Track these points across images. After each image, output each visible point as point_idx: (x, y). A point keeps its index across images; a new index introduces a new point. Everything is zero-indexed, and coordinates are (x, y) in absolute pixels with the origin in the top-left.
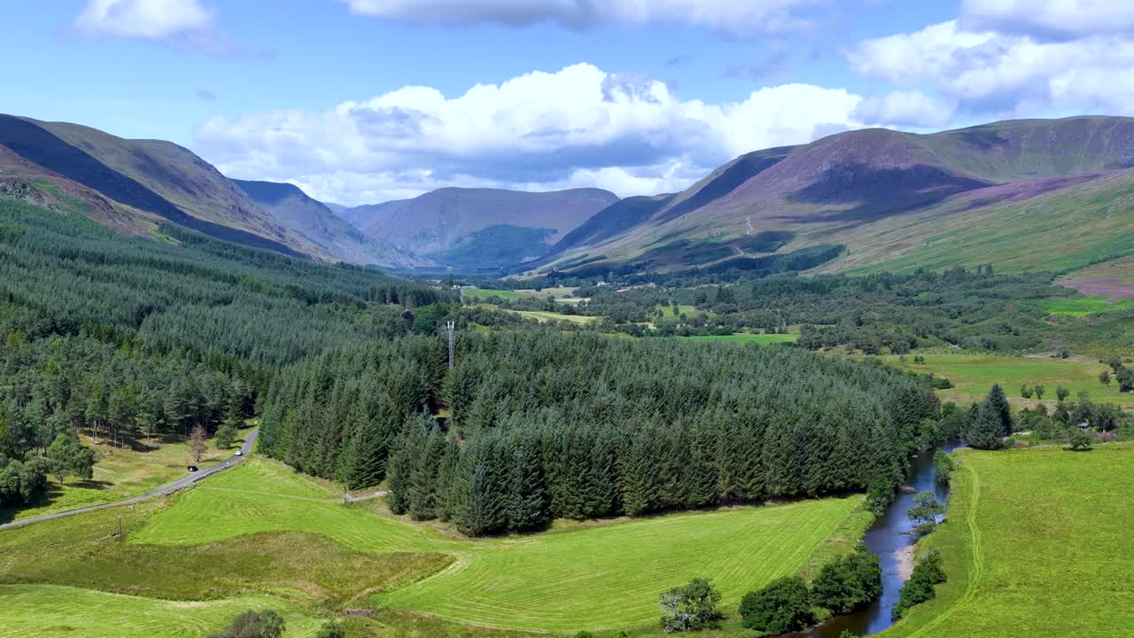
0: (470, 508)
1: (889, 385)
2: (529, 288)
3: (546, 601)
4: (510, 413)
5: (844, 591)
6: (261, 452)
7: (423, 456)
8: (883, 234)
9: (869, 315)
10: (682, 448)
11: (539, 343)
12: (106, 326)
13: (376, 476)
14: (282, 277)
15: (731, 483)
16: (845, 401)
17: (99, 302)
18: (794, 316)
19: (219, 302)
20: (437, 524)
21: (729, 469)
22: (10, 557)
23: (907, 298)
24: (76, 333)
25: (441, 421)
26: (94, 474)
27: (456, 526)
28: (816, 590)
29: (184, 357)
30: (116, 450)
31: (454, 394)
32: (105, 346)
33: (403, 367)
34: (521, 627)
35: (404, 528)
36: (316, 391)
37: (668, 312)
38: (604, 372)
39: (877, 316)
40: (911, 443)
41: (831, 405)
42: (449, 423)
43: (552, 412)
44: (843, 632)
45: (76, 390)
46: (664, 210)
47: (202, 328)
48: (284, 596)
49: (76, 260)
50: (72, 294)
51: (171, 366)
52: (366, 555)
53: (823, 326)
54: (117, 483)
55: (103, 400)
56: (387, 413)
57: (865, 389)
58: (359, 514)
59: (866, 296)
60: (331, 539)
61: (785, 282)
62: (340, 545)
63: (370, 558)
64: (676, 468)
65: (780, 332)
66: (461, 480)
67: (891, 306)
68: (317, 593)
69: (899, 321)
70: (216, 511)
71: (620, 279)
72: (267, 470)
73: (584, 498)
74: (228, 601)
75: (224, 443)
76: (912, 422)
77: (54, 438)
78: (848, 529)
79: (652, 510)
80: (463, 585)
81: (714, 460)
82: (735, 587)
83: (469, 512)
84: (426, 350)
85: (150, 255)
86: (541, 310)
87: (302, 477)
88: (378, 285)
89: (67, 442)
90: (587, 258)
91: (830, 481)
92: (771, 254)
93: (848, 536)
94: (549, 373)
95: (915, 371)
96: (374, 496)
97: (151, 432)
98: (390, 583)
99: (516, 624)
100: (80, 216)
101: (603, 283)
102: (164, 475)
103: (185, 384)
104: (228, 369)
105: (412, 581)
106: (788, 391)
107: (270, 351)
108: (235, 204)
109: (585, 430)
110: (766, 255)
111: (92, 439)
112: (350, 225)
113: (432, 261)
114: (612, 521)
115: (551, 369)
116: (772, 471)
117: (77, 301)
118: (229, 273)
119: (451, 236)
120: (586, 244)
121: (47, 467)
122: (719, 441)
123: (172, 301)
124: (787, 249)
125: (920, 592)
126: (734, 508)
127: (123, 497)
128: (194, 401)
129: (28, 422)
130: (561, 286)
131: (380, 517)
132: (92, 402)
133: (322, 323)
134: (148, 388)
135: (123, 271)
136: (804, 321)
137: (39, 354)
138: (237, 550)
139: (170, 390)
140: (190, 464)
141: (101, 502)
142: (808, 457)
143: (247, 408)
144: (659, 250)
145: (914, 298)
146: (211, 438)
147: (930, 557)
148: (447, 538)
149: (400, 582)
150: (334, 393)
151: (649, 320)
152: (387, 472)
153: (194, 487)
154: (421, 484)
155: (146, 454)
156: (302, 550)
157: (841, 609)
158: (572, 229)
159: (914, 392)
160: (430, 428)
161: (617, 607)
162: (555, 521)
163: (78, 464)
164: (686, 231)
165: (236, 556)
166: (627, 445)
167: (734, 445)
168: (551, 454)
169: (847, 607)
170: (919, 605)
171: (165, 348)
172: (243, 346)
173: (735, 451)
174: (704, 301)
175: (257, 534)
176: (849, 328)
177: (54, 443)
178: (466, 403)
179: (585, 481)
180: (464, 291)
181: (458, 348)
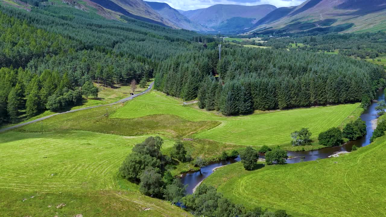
0: (226, 106)
1: (369, 67)
2: (246, 38)
3: (252, 136)
4: (240, 75)
5: (354, 133)
6: (155, 89)
7: (210, 89)
8: (367, 19)
9: (362, 46)
10: (298, 86)
11: (250, 52)
12: (102, 47)
13: (194, 96)
14: (162, 33)
15: (315, 98)
16: (354, 71)
17: (100, 40)
18: (336, 46)
19: (141, 41)
20: (215, 112)
21: (314, 94)
22: (70, 122)
23: (375, 41)
24: (92, 49)
25: (217, 78)
26: (98, 95)
27: (221, 112)
28: (344, 132)
29: (129, 58)
30: (106, 88)
31: (221, 69)
32: (102, 54)
33: (203, 60)
34: (244, 144)
35: (204, 113)
36: (174, 68)
37: (294, 45)
38: (272, 61)
39: (365, 46)
40: (376, 86)
41: (349, 72)
42: (219, 79)
43: (254, 74)
44: (353, 146)
45: (92, 67)
46: (292, 12)
47: (135, 48)
48: (163, 135)
49: (92, 26)
50: (91, 37)
51: (124, 60)
52: (191, 121)
53: (346, 50)
54: (106, 98)
55: (101, 71)
56: (198, 75)
57: (361, 68)
58: (188, 109)
59: (361, 40)
60: (179, 117)
61: (334, 35)
62: (182, 118)
63: (192, 122)
64: (296, 93)
65: (332, 52)
66: (223, 97)
67: (370, 43)
68: (174, 133)
69: (372, 48)
70: (140, 107)
71: (277, 35)
72: (157, 95)
73: (265, 103)
74: (144, 136)
75: (142, 86)
76: (377, 79)
77: (84, 83)
78: (355, 113)
79: (288, 107)
80: (223, 131)
81: (309, 90)
82: (316, 132)
83: (226, 107)
84: (211, 54)
85: (117, 25)
86: (250, 45)
87: (169, 97)
88: (195, 36)
89: (89, 84)
90: (266, 28)
91: (349, 98)
92: (329, 26)
93: (355, 116)
94: (253, 62)
95: (378, 64)
96: (193, 103)
97: (117, 82)
98: (199, 130)
99: (242, 143)
100: (93, 13)
101: (272, 36)
102: (122, 96)
103: (129, 66)
104: (144, 61)
105: (206, 130)
106: (334, 68)
107: (159, 56)
108: (146, 9)
109: (265, 80)
110: (327, 26)
111: (97, 84)
112: (185, 17)
113: (213, 29)
114: (275, 111)
115: (253, 60)
116: (329, 94)
117: (93, 39)
118: (144, 31)
119: (220, 21)
120: (266, 23)
121: (82, 93)
122: (311, 84)
123: (125, 40)
124: (334, 25)
125: (379, 133)
126: (316, 107)
127: (108, 103)
128: (132, 72)
129: (76, 77)
130: (257, 37)
131: (196, 110)
132: (97, 72)
133: (176, 47)
134: (116, 67)
135: (108, 30)
136: (340, 48)
137: (79, 56)
138: (147, 120)
139: (124, 68)
140: (131, 93)
141: (100, 104)
142: (341, 90)
143: (150, 75)
144: (291, 25)
145: (377, 41)
146: (138, 84)
147: (383, 121)
148: (218, 116)
149: (202, 130)
150: (180, 68)
151: (287, 48)
152: (198, 95)
153: (132, 100)
154: (209, 98)
155: (116, 89)
156: (169, 120)
157: (352, 138)
158: (261, 18)
159: (377, 69)
160: (213, 80)
161: (276, 138)
162: (255, 111)
163: (93, 92)
164: (300, 19)
165: (147, 122)
166: (280, 85)
167: (316, 86)
168: (254, 88)
169: (355, 138)
170: (379, 137)
171: (122, 55)
172: (149, 55)
173: (316, 87)
174: (306, 42)
175: (154, 115)
176: (355, 50)
177: (84, 85)
178: (225, 72)
179: (265, 97)
180: (224, 39)
181: (222, 54)
